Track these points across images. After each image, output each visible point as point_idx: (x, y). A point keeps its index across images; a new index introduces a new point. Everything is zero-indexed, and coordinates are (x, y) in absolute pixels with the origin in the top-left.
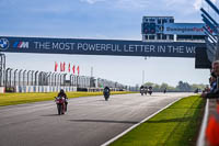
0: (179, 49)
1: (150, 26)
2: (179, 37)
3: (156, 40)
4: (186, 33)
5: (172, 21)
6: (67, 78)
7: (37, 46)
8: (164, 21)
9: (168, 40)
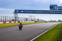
0: (59, 12)
1: (52, 7)
2: (58, 9)
3: (53, 10)
4: (60, 8)
5: (57, 6)
6: (32, 19)
7: (25, 12)
8: (55, 6)
9: (56, 10)
